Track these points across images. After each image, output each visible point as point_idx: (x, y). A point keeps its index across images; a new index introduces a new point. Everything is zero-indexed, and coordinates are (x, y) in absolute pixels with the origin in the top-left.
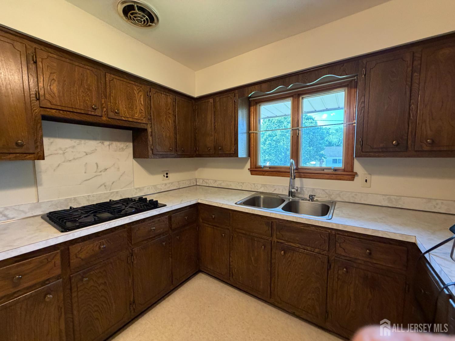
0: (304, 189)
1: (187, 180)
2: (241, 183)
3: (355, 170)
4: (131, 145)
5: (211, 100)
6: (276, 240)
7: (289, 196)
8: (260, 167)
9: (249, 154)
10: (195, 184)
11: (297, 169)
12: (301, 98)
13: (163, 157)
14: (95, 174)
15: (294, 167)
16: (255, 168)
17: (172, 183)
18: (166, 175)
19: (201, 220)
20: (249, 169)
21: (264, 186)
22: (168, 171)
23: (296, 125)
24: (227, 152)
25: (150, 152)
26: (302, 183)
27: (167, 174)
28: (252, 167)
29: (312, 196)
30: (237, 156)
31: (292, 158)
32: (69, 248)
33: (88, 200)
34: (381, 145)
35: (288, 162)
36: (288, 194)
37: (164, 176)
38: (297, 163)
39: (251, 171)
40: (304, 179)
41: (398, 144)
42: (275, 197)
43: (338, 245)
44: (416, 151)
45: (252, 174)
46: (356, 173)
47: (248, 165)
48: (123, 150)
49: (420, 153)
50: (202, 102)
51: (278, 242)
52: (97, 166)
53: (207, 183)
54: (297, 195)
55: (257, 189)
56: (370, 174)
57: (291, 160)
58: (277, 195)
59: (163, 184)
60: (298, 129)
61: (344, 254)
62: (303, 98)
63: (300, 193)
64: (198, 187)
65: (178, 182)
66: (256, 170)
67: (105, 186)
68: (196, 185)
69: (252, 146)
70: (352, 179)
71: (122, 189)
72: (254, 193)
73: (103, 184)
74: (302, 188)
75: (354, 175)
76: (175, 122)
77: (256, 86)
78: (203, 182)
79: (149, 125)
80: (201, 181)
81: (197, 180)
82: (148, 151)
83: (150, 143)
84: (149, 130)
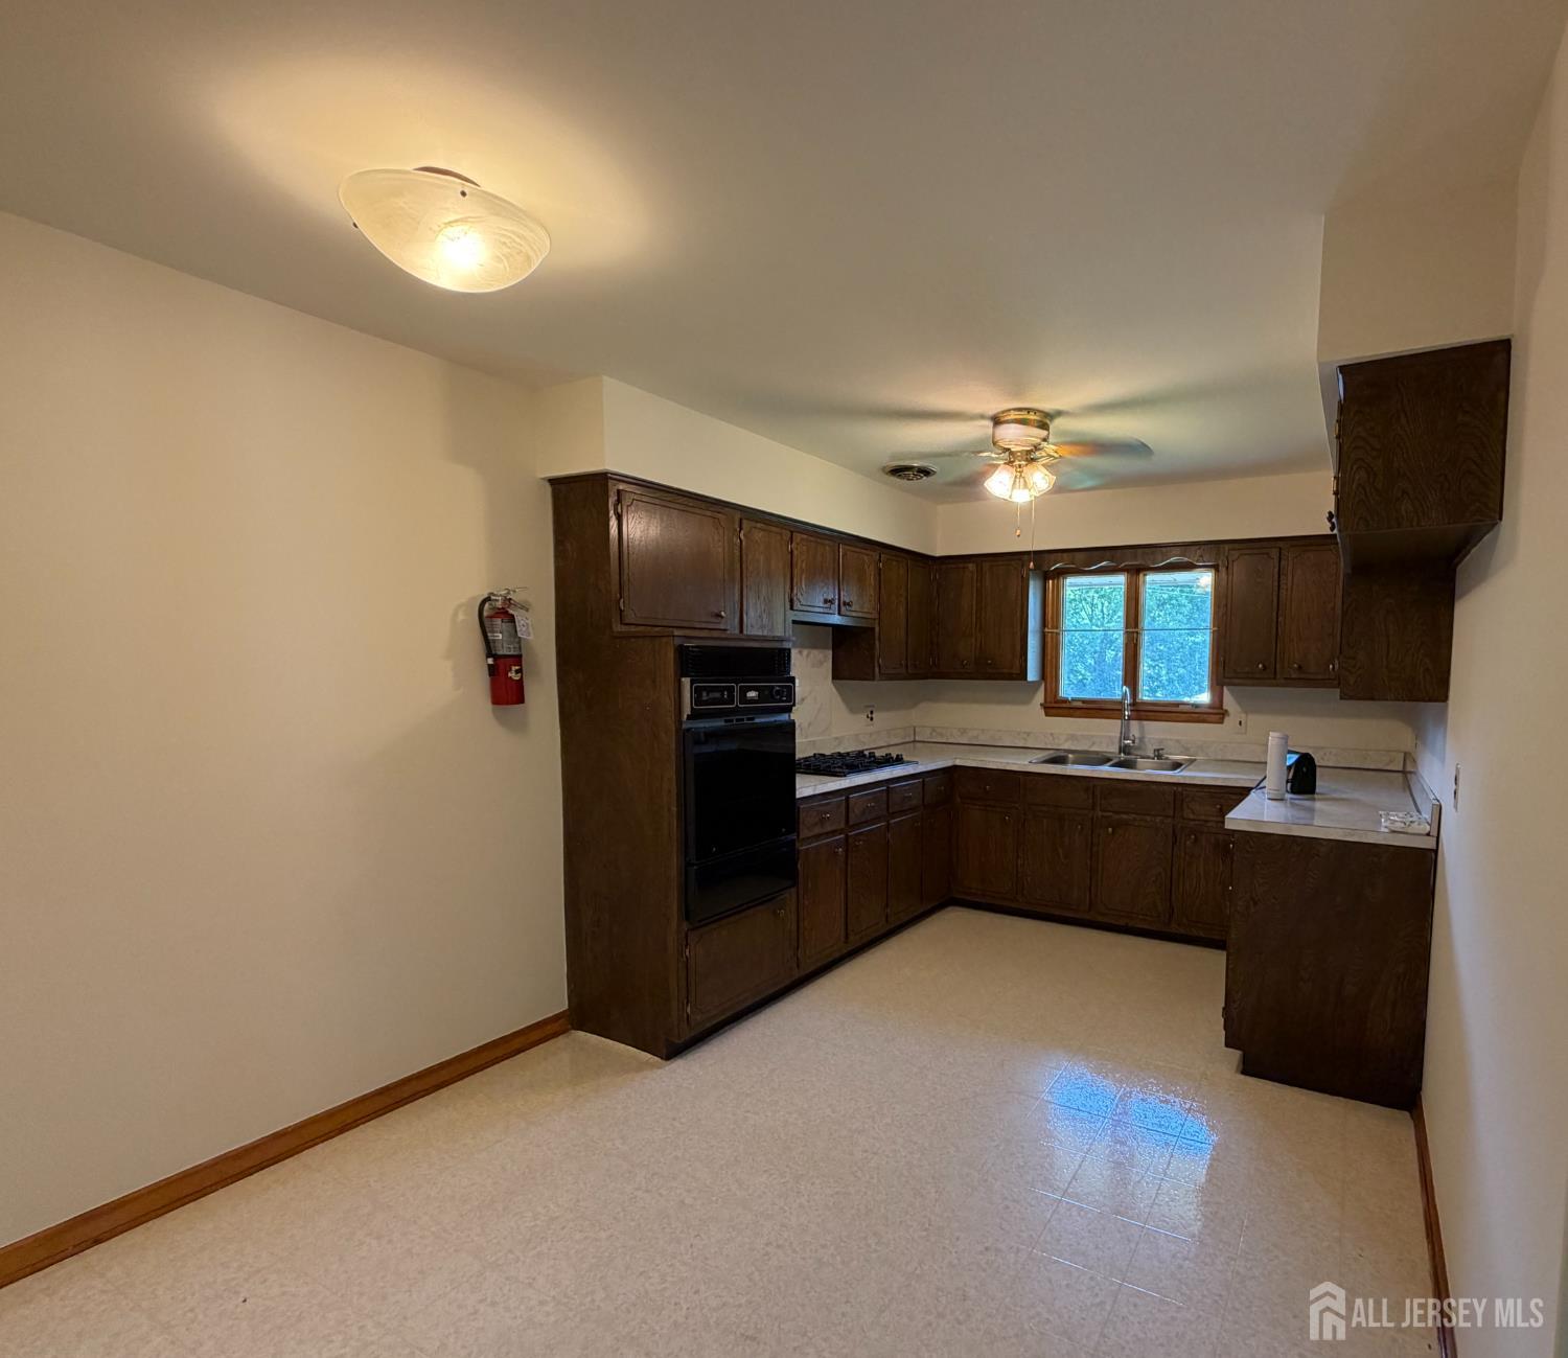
0: (1146, 740)
1: (901, 728)
2: (1025, 733)
3: (1225, 707)
4: (830, 653)
5: (971, 566)
6: (1100, 814)
7: (1120, 752)
8: (1065, 701)
9: (1043, 675)
10: (912, 739)
11: (1134, 704)
12: (1141, 575)
13: (891, 679)
15: (1128, 701)
16: (1055, 702)
17: (880, 733)
18: (870, 715)
19: (959, 800)
20: (1041, 705)
21: (1072, 737)
22: (873, 706)
23: (1133, 625)
24: (1005, 671)
25: (877, 669)
26: (1142, 729)
27: (872, 712)
28: (1048, 700)
29: (1158, 750)
30: (1026, 679)
31: (1125, 683)
32: (848, 798)
34: (1247, 669)
35: (1118, 692)
36: (1117, 751)
37: (868, 717)
38: (1134, 692)
39: (1045, 708)
40: (1145, 722)
41: (1265, 667)
42: (1095, 756)
43: (1185, 805)
44: (1286, 678)
45: (1047, 715)
46: (1226, 711)
47: (1040, 697)
48: (822, 663)
49: (1289, 682)
50: (949, 566)
51: (1102, 816)
53: (941, 735)
54: (1132, 751)
55: (1059, 745)
56: (1246, 713)
57: (1124, 688)
58: (1097, 753)
59: (867, 734)
60: (1137, 633)
61: (1192, 816)
62: (1145, 575)
63: (1139, 748)
64: (918, 745)
65: (887, 731)
66: (1056, 707)
68: (914, 741)
69: (1049, 657)
70: (1221, 721)
71: (819, 735)
72: (1051, 752)
74: (1142, 739)
75: (1223, 714)
76: (907, 610)
77: (1065, 555)
78: (931, 734)
79: (877, 621)
80: (928, 731)
81: (917, 729)
82: (874, 667)
83: (877, 653)
84: (877, 630)
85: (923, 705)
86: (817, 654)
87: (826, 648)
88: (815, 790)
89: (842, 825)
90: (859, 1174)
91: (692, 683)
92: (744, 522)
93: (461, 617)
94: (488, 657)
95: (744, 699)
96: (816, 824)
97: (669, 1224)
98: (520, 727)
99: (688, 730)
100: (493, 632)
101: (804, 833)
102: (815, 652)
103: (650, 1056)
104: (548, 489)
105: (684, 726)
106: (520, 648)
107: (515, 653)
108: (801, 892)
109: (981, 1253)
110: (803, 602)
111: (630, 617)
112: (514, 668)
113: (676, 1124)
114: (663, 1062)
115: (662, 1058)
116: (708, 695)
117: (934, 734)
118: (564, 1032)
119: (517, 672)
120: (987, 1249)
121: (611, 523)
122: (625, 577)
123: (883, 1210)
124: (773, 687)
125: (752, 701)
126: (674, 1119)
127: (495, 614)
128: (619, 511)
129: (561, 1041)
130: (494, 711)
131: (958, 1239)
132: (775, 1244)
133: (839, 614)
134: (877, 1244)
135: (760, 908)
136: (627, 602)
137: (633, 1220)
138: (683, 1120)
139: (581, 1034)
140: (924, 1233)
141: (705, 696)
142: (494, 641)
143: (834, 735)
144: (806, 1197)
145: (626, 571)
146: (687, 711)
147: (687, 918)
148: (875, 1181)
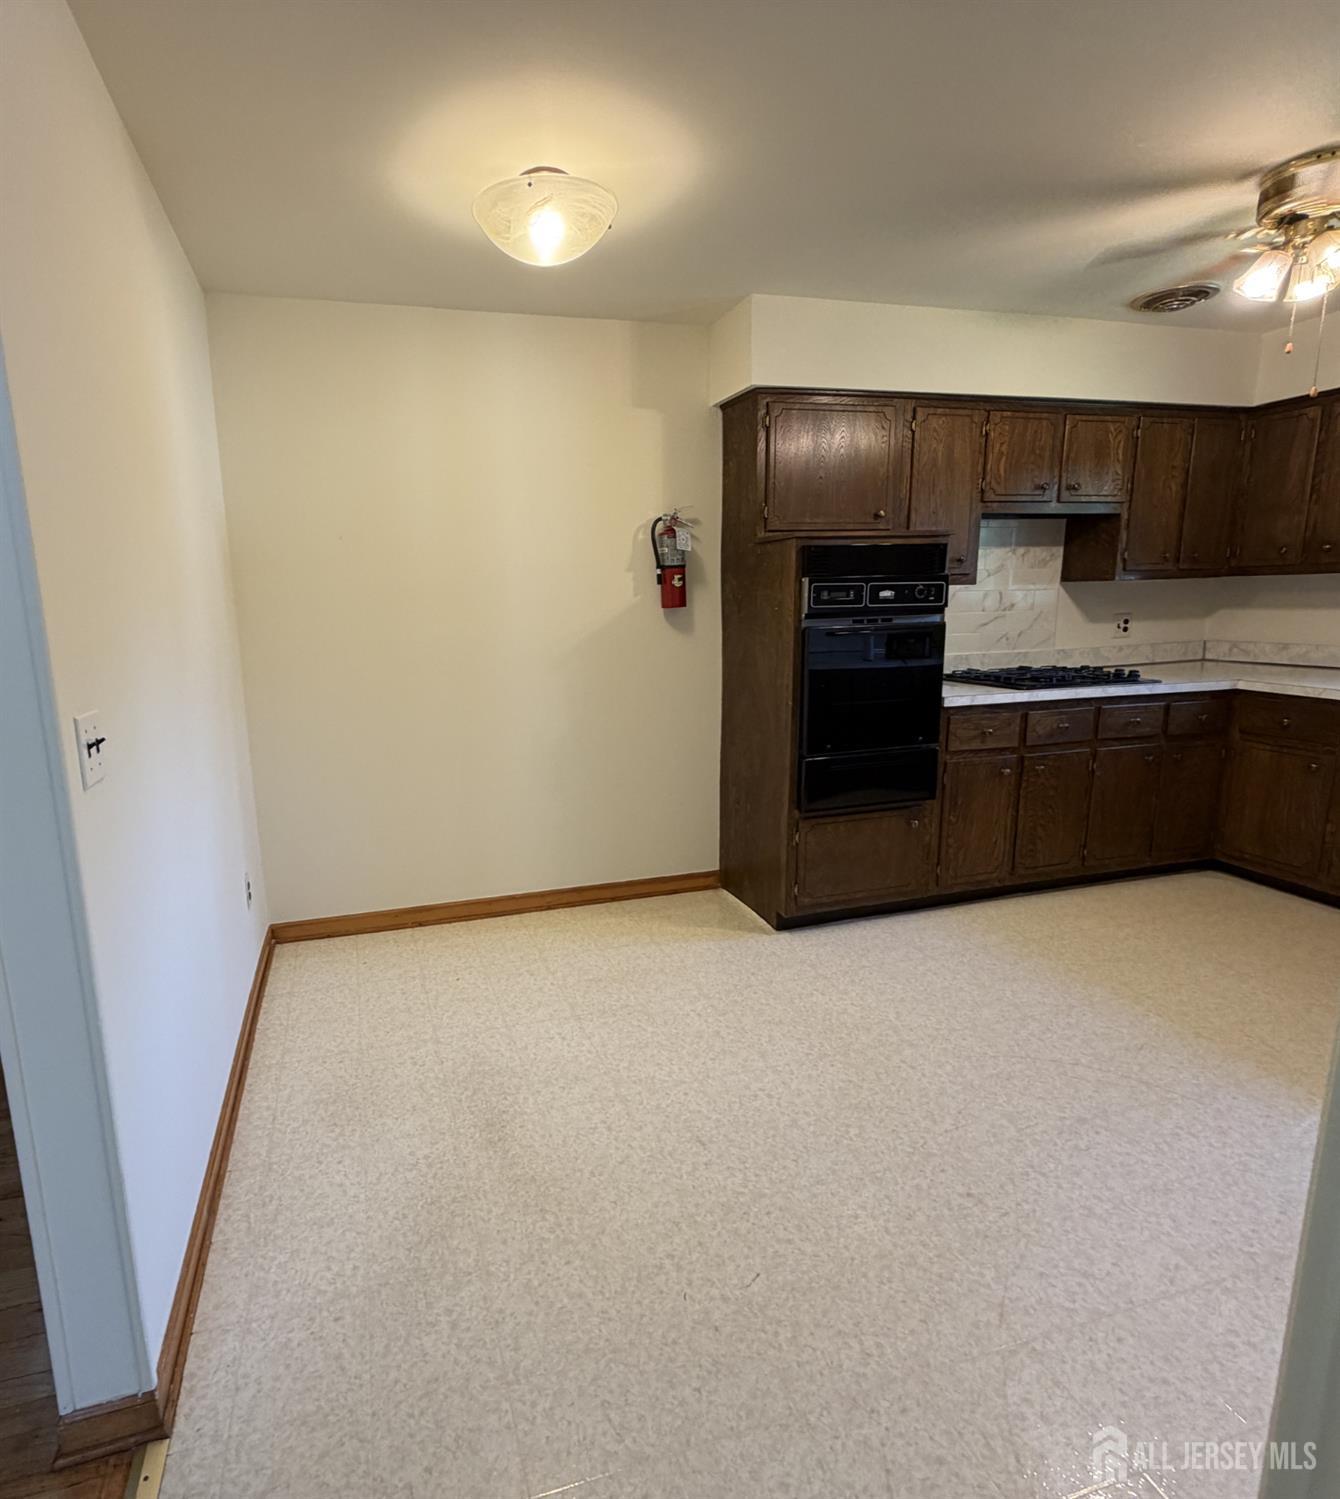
1: (1178, 643)
4: (1060, 551)
5: (1312, 412)
10: (1200, 657)
14: (996, 614)
17: (1137, 647)
18: (1122, 625)
22: (1131, 614)
25: (1120, 565)
27: (1126, 622)
32: (1027, 714)
33: (982, 663)
37: (1119, 627)
48: (1044, 563)
50: (1274, 416)
52: (1001, 598)
53: (1247, 652)
59: (1114, 647)
64: (1208, 665)
65: (1152, 645)
67: (1007, 639)
68: (1204, 660)
71: (1034, 647)
73: (1005, 635)
76: (1184, 485)
78: (1230, 650)
79: (1126, 506)
80: (1226, 647)
81: (1208, 645)
82: (1115, 563)
83: (1122, 545)
84: (1125, 516)
85: (1222, 612)
86: (1039, 552)
87: (1054, 543)
88: (973, 701)
89: (1016, 744)
90: (883, 1076)
91: (810, 584)
92: (918, 409)
93: (641, 536)
94: (658, 567)
95: (875, 598)
96: (975, 737)
97: (698, 1043)
98: (686, 628)
99: (805, 628)
100: (662, 546)
101: (954, 746)
102: (1038, 550)
103: (765, 923)
104: (720, 413)
105: (804, 625)
106: (683, 559)
107: (679, 564)
108: (947, 808)
109: (960, 1195)
110: (1000, 490)
111: (775, 524)
112: (677, 577)
113: (753, 978)
114: (774, 931)
115: (772, 926)
116: (829, 595)
117: (1235, 650)
118: (714, 887)
119: (680, 579)
120: (969, 1195)
121: (760, 435)
122: (771, 485)
123: (883, 1114)
124: (918, 585)
125: (886, 600)
126: (753, 974)
127: (665, 530)
128: (767, 423)
129: (710, 893)
130: (665, 613)
131: (943, 1171)
132: (766, 1092)
133: (1059, 501)
134: (856, 1135)
135: (888, 813)
136: (771, 509)
137: (676, 1029)
138: (760, 978)
139: (725, 892)
140: (911, 1150)
141: (825, 595)
142: (663, 554)
143: (1057, 648)
144: (819, 1072)
145: (772, 481)
146: (805, 610)
147: (799, 808)
148: (893, 1088)
